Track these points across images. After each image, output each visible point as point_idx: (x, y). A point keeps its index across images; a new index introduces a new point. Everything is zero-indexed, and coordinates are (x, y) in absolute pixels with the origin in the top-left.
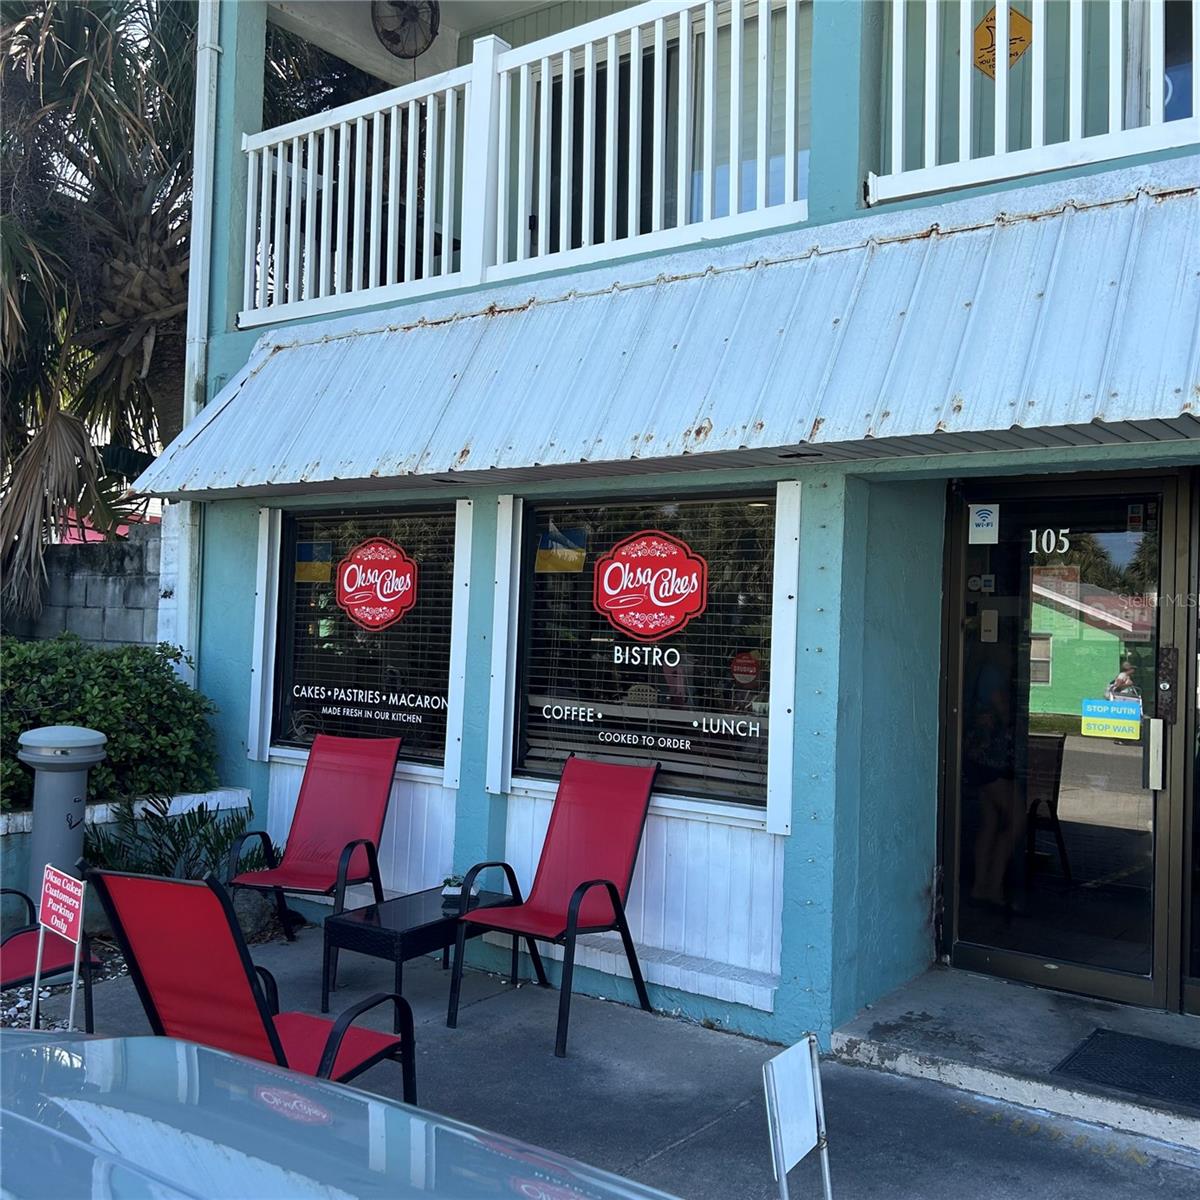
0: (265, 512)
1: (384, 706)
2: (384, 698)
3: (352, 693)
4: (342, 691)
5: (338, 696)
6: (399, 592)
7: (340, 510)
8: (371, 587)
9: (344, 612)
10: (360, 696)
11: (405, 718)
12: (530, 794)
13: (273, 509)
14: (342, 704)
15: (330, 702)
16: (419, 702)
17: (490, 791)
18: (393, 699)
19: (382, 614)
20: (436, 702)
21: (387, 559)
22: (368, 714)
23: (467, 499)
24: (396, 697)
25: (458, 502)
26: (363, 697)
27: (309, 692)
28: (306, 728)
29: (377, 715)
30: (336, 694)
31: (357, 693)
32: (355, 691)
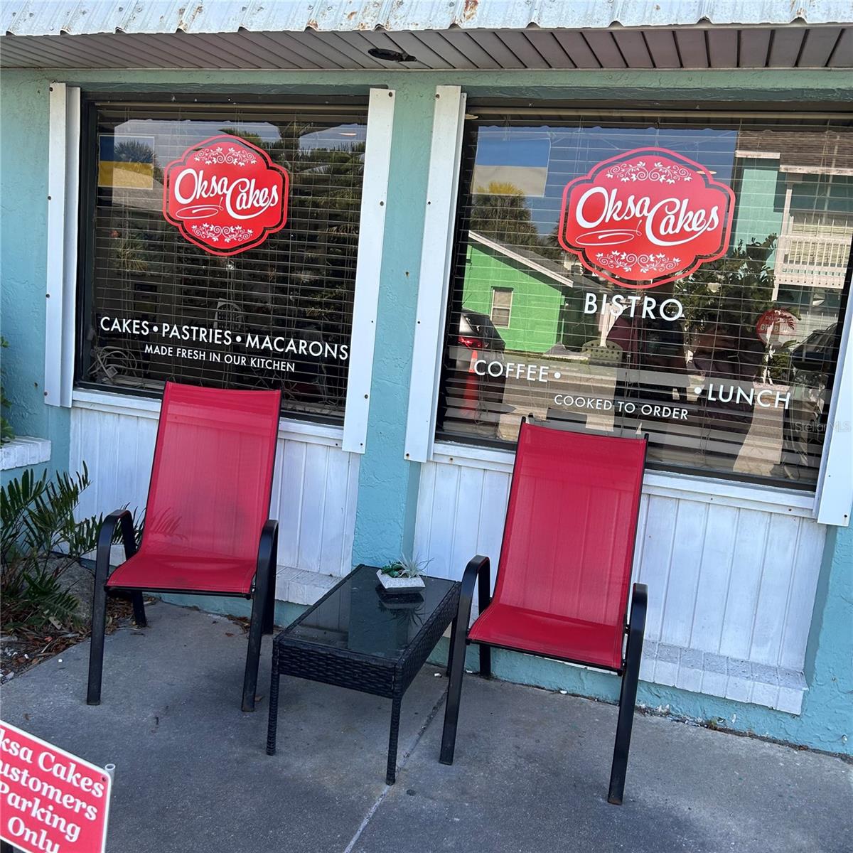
0: (60, 89)
1: (237, 349)
2: (239, 339)
3: (191, 331)
4: (175, 328)
5: (169, 332)
6: (261, 208)
7: (169, 95)
8: (219, 199)
9: (177, 228)
10: (202, 335)
11: (270, 365)
12: (456, 462)
13: (70, 86)
14: (176, 342)
15: (155, 339)
16: (291, 347)
17: (410, 458)
18: (253, 341)
19: (233, 235)
20: (316, 349)
21: (241, 164)
22: (214, 357)
23: (386, 87)
24: (257, 339)
25: (373, 92)
26: (207, 337)
27: (125, 325)
28: (117, 368)
29: (228, 359)
30: (164, 330)
31: (198, 332)
32: (195, 329)
